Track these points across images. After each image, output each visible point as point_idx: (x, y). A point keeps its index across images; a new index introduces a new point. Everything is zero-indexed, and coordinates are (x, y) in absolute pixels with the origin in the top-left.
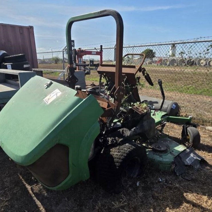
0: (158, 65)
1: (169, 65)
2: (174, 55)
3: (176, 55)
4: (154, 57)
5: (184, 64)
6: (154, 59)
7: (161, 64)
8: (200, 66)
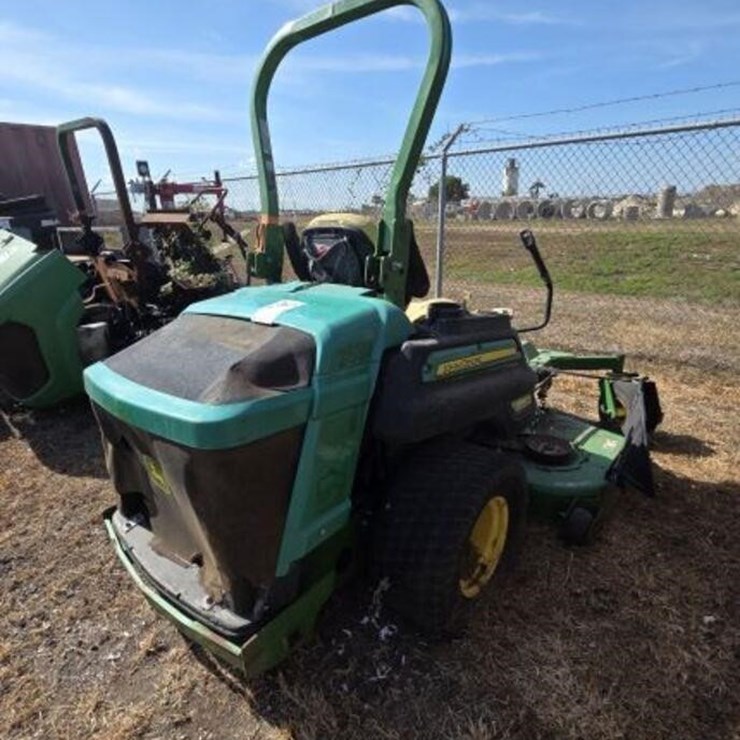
0: (467, 219)
1: (495, 219)
2: (512, 191)
3: (519, 191)
4: (465, 197)
5: (532, 214)
6: (464, 203)
7: (475, 217)
8: (572, 217)
